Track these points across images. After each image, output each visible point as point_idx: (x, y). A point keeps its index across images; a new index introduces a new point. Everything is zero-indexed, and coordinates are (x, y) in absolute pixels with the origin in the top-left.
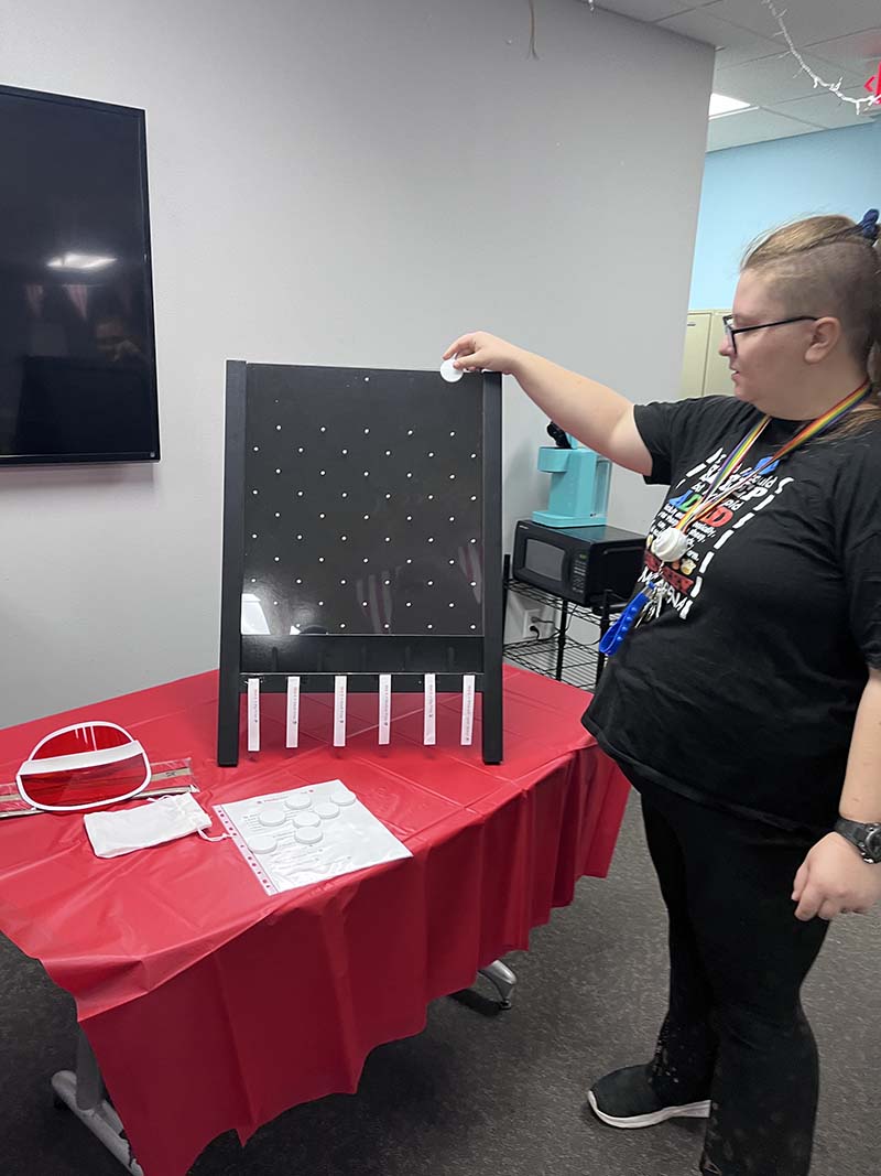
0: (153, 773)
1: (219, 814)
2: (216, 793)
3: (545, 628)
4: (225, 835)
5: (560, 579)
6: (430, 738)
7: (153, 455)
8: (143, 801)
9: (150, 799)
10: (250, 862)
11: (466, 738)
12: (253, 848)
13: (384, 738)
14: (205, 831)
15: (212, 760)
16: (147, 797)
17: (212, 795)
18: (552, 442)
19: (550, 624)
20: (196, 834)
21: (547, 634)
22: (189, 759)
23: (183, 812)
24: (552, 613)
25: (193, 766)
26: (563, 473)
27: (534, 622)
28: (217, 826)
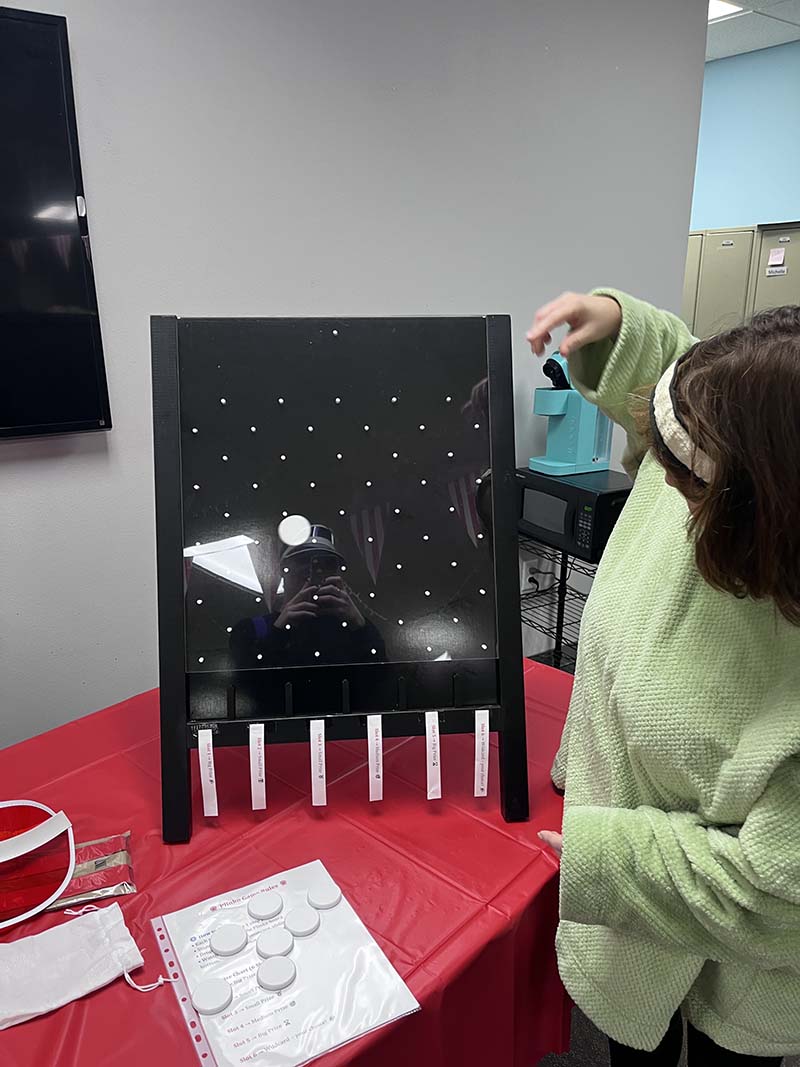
0: (77, 862)
1: (158, 935)
2: (155, 896)
3: (544, 578)
4: (161, 980)
5: (563, 533)
6: (434, 791)
7: (102, 423)
8: (57, 916)
9: (68, 912)
10: (193, 1033)
11: (481, 788)
12: (199, 1006)
13: (376, 792)
14: (136, 973)
15: (156, 832)
16: (63, 908)
17: (151, 899)
18: (549, 382)
19: (549, 575)
20: (121, 978)
21: (547, 584)
22: (128, 833)
23: (108, 940)
24: (551, 566)
25: (130, 847)
26: (563, 415)
27: (533, 573)
28: (153, 962)
